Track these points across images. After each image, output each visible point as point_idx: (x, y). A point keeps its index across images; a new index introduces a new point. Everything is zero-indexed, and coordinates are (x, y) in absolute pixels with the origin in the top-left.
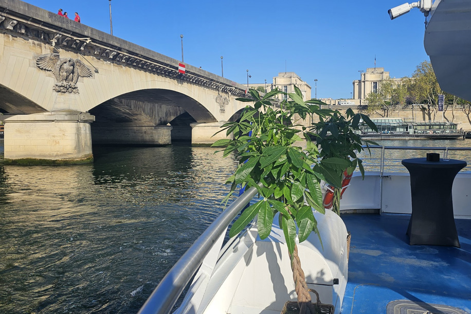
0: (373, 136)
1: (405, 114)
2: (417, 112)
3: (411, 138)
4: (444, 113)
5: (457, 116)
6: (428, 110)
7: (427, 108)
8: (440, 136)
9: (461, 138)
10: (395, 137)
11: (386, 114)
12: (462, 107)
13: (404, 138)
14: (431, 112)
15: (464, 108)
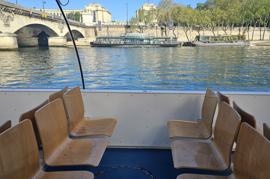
0: (130, 45)
1: (153, 31)
2: (159, 30)
3: (151, 46)
4: (173, 31)
5: (180, 33)
6: (165, 29)
7: (164, 28)
8: (167, 45)
9: (179, 46)
10: (142, 45)
11: (142, 31)
12: (183, 28)
13: (148, 46)
14: (166, 30)
15: (184, 28)
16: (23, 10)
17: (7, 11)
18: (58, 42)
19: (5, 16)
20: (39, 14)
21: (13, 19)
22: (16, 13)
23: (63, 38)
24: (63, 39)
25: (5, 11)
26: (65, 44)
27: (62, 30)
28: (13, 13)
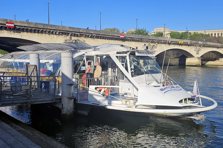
16: (164, 41)
17: (153, 42)
18: (193, 62)
19: (151, 46)
20: (177, 42)
21: (157, 47)
22: (159, 43)
23: (198, 58)
24: (197, 60)
25: (152, 43)
26: (199, 64)
27: (198, 52)
28: (157, 43)
